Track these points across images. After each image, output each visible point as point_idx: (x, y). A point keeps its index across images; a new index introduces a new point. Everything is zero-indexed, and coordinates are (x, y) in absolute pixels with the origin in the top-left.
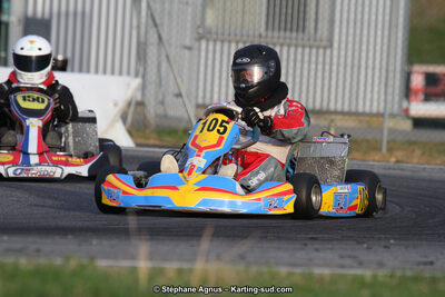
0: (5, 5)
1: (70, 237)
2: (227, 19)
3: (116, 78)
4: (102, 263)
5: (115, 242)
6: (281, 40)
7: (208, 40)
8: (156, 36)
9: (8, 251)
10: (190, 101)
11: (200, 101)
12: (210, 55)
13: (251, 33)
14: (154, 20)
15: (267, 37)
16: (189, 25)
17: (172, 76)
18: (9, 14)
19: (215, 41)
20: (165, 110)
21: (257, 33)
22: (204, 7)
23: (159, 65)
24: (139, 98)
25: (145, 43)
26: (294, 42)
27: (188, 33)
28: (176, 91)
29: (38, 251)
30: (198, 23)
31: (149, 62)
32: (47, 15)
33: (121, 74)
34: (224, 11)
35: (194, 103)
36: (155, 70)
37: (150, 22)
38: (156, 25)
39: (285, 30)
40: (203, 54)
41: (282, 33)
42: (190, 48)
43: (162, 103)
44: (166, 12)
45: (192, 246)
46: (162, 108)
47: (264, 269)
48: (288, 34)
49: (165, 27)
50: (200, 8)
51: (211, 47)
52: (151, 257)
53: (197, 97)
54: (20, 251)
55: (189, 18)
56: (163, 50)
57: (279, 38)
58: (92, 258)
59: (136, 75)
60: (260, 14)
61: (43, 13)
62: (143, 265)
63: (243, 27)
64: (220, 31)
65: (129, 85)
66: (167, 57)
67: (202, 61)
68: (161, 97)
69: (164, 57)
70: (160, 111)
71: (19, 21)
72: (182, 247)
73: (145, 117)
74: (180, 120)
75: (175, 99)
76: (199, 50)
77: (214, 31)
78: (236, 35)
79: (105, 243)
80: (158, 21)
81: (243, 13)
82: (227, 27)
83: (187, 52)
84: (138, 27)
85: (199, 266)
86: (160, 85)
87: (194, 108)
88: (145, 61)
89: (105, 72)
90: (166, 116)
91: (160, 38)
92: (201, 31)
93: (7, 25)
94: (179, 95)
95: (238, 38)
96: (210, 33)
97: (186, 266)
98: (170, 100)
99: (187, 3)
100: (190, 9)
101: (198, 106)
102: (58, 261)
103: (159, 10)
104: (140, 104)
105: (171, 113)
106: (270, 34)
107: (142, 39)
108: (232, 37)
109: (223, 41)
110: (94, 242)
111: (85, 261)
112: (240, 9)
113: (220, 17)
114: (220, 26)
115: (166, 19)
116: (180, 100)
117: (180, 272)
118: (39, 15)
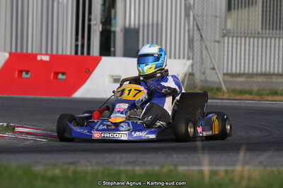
0: (113, 21)
1: (160, 153)
2: (239, 24)
3: (177, 61)
4: (182, 169)
5: (186, 155)
6: (267, 35)
7: (228, 37)
8: (199, 36)
9: (127, 163)
10: (220, 72)
11: (225, 71)
12: (234, 45)
13: (253, 32)
14: (198, 27)
15: (262, 33)
16: (218, 29)
17: (209, 58)
18: (115, 26)
19: (233, 37)
20: (206, 77)
21: (257, 32)
22: (226, 19)
23: (201, 52)
24: (190, 71)
25: (193, 40)
26: (278, 36)
27: (218, 33)
28: (212, 66)
29: (144, 162)
30: (223, 27)
31: (196, 51)
32: (137, 27)
33: (179, 58)
34: (238, 20)
35: (222, 72)
36: (199, 55)
37: (195, 27)
38: (199, 29)
39: (273, 29)
40: (226, 45)
41: (271, 31)
42: (219, 42)
43: (204, 73)
44: (205, 21)
45: (230, 156)
46: (204, 76)
47: (274, 169)
48: (275, 31)
49: (204, 30)
50: (224, 19)
51: (230, 41)
52: (211, 164)
53: (223, 69)
54: (134, 163)
55: (218, 24)
56: (203, 43)
57: (269, 34)
58: (176, 166)
59: (189, 59)
60: (258, 21)
61: (135, 25)
62: (206, 169)
63: (248, 29)
64: (235, 32)
65: (185, 64)
66: (206, 47)
67: (226, 49)
68: (203, 70)
69: (204, 47)
70: (203, 78)
71: (121, 30)
72: (225, 157)
73: (195, 82)
74: (214, 82)
75: (211, 71)
76: (224, 42)
77: (232, 31)
78: (241, 33)
79: (181, 156)
80: (200, 27)
81: (249, 20)
82: (239, 29)
83: (217, 44)
84: (189, 31)
85: (239, 168)
86: (202, 63)
87: (222, 76)
88: (193, 50)
89: (175, 58)
90: (206, 81)
91: (201, 36)
92: (224, 31)
93: (114, 32)
94: (214, 69)
95: (246, 35)
96: (230, 33)
97: (229, 168)
98: (208, 71)
99: (216, 16)
100: (218, 20)
101: (224, 74)
102: (157, 168)
103: (200, 21)
104: (191, 74)
105: (209, 79)
106: (264, 31)
107: (191, 38)
108: (242, 35)
109: (237, 37)
110: (175, 156)
111: (172, 168)
112: (246, 18)
113: (236, 24)
114: (235, 28)
115: (205, 26)
116: (214, 71)
117: (226, 172)
118: (132, 26)
